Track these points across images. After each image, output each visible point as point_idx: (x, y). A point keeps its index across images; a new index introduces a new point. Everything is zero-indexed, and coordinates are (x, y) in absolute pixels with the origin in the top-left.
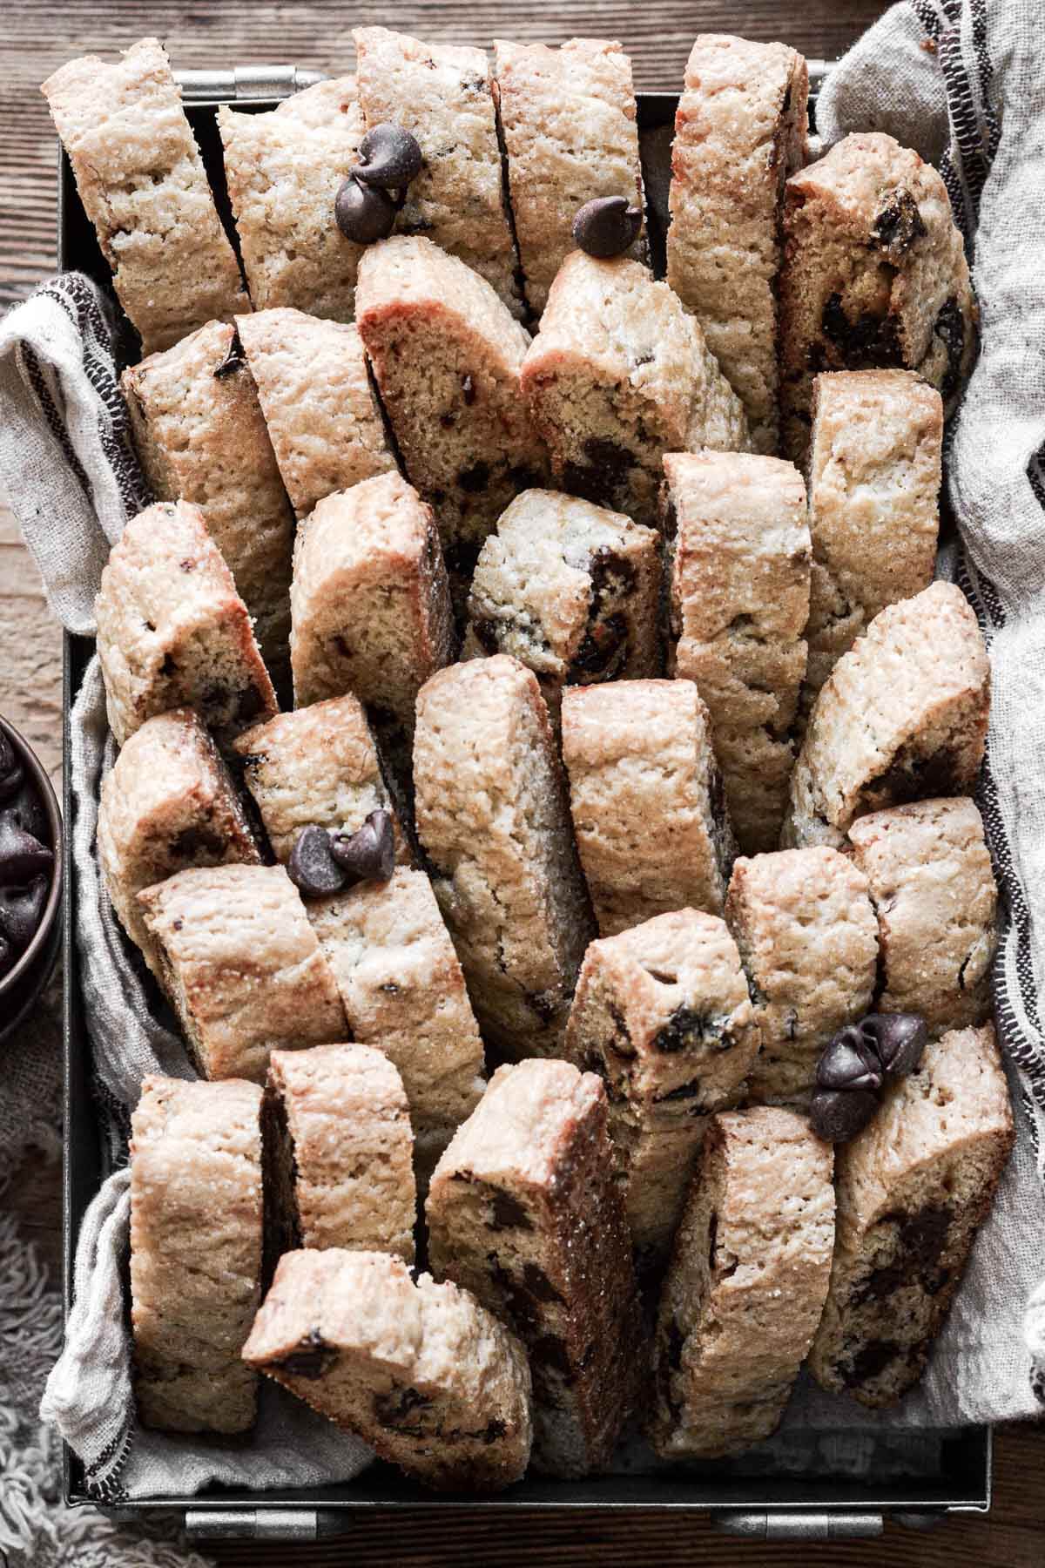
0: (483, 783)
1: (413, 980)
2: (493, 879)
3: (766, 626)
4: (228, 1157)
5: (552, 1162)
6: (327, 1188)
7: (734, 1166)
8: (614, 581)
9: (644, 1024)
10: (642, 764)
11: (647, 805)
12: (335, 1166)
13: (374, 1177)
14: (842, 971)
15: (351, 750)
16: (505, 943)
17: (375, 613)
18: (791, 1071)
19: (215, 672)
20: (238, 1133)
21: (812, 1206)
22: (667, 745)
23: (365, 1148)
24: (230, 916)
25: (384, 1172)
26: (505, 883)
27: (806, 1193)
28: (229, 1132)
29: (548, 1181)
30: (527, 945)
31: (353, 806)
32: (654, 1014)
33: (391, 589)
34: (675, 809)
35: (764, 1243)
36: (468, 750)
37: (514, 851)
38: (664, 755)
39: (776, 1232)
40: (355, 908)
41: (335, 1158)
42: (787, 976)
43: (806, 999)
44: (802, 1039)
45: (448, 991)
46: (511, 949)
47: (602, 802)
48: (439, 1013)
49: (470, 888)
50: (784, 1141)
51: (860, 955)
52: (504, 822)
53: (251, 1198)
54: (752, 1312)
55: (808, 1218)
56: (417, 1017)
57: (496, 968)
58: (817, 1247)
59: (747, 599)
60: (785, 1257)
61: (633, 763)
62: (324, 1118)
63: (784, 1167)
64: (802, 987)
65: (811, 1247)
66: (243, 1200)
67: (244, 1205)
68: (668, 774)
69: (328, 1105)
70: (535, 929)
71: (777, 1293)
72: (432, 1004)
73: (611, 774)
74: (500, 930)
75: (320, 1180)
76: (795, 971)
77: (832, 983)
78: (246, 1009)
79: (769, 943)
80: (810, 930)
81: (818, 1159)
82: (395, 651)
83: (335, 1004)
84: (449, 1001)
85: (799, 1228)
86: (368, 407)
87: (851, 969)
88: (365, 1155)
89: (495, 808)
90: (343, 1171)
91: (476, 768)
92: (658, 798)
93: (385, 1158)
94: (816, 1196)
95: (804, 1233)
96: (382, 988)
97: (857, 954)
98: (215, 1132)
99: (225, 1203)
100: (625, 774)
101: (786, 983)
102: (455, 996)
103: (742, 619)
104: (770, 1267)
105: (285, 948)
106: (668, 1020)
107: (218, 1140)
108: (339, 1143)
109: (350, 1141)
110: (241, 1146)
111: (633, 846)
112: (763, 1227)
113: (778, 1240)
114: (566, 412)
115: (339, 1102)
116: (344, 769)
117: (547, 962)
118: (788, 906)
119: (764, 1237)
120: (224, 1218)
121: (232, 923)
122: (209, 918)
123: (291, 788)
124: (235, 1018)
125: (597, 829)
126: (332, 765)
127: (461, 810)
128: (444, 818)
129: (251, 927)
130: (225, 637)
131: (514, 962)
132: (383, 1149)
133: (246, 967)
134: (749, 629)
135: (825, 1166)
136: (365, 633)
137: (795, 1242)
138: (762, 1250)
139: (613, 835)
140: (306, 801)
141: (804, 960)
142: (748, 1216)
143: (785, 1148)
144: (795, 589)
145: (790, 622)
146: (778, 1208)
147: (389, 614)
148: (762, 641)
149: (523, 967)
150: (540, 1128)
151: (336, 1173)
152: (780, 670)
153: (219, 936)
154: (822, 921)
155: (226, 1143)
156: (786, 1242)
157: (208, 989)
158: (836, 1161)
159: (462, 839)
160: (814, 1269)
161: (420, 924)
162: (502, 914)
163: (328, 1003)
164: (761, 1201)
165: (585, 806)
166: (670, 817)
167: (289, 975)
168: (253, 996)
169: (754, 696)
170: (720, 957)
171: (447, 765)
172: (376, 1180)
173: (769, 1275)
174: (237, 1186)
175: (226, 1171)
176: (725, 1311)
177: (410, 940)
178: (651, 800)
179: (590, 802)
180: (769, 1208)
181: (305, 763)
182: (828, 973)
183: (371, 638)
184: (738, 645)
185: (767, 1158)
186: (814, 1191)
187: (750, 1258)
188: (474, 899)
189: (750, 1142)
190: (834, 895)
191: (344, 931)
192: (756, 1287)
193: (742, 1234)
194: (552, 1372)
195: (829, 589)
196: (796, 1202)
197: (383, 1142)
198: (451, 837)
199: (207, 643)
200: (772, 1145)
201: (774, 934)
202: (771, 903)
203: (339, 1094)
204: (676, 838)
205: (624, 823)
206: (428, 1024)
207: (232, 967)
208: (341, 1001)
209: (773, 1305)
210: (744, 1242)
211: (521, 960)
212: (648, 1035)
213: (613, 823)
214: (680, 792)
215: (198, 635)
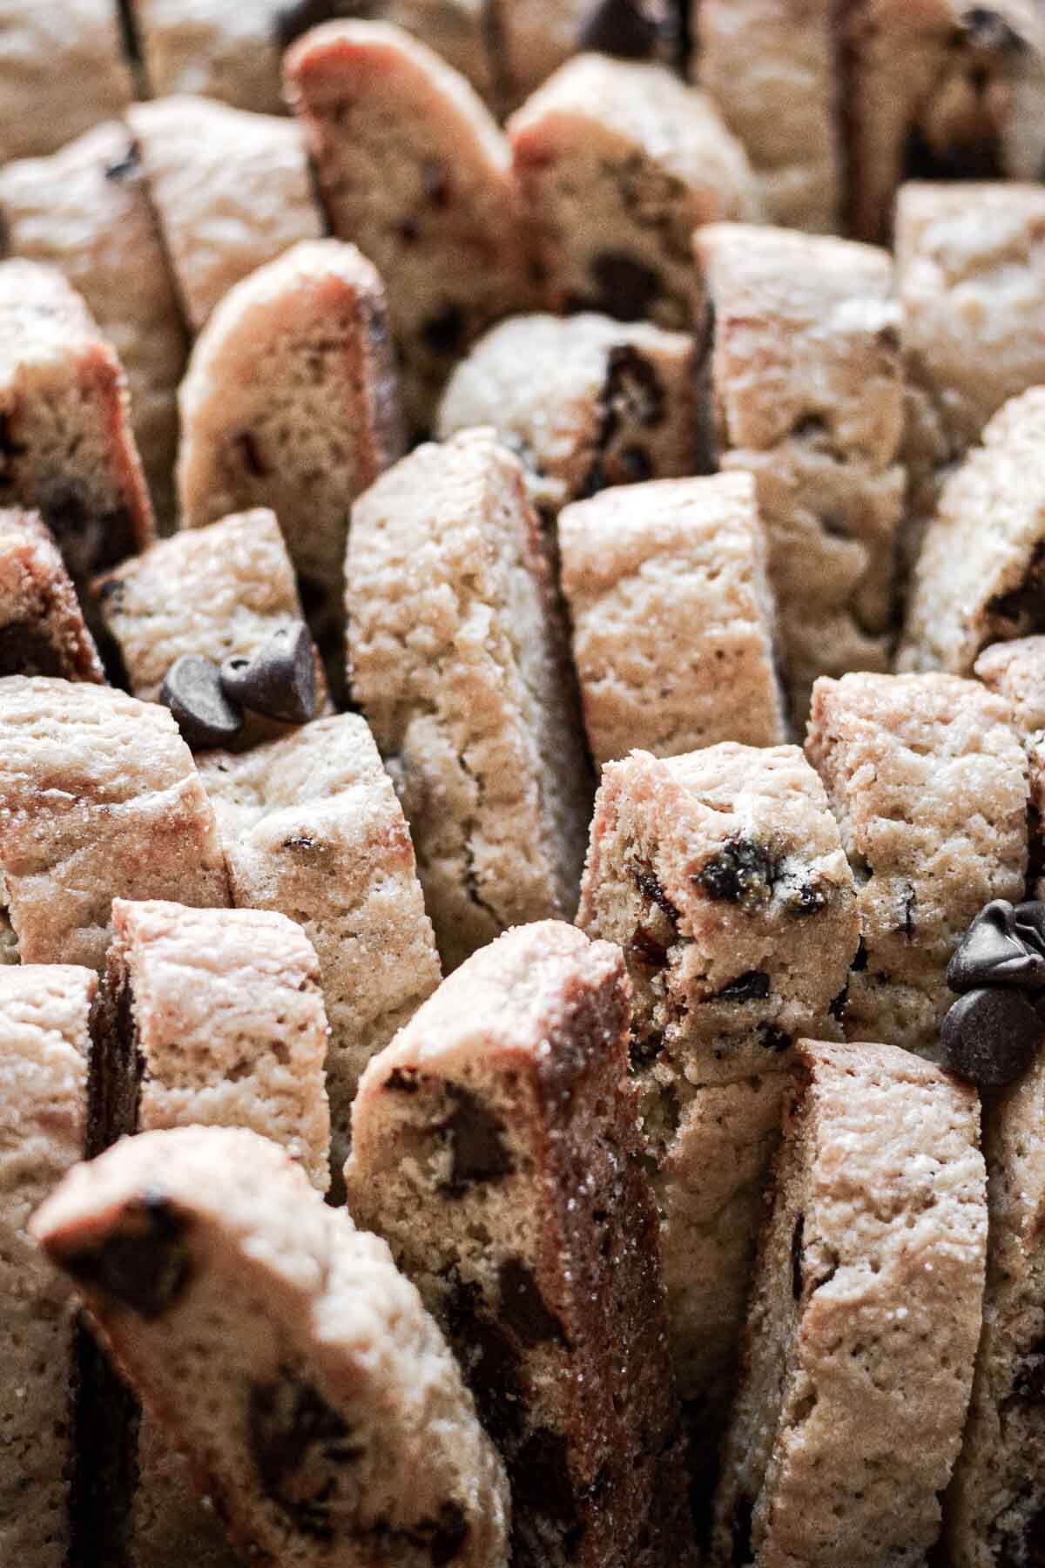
0: (444, 569)
1: (337, 835)
2: (459, 730)
3: (846, 432)
4: (35, 1031)
5: (544, 1024)
6: (189, 1092)
7: (826, 1098)
8: (634, 392)
9: (684, 849)
10: (677, 564)
11: (684, 622)
12: (203, 1053)
13: (264, 1084)
14: (978, 821)
15: (258, 555)
16: (476, 845)
17: (300, 395)
18: (910, 1001)
19: (69, 468)
20: (54, 1002)
21: (950, 1170)
22: (710, 534)
23: (251, 1024)
24: (64, 720)
25: (280, 1075)
26: (475, 737)
27: (941, 1152)
28: (39, 997)
29: (536, 1047)
30: (508, 849)
31: (257, 637)
32: (700, 837)
33: (325, 346)
34: (725, 621)
35: (877, 1227)
36: (424, 529)
37: (491, 673)
38: (705, 550)
39: (897, 1209)
40: (254, 763)
41: (203, 1035)
42: (898, 825)
43: (926, 865)
44: (925, 934)
45: (388, 865)
46: (484, 854)
47: (617, 629)
48: (373, 896)
49: (426, 754)
50: (901, 1079)
51: (1002, 796)
52: (475, 628)
53: (68, 1097)
54: (864, 1358)
55: (946, 1185)
56: (342, 901)
57: (463, 893)
58: (961, 1231)
59: (818, 388)
60: (912, 1246)
61: (664, 564)
62: (188, 971)
63: (905, 1109)
64: (921, 845)
65: (954, 1233)
66: (55, 1100)
67: (54, 1108)
68: (713, 576)
69: (195, 955)
70: (520, 822)
71: (902, 1312)
72: (363, 883)
73: (628, 587)
74: (470, 826)
75: (178, 1078)
76: (910, 821)
77: (964, 840)
78: (80, 855)
79: (867, 770)
80: (929, 761)
81: (957, 1109)
82: (326, 464)
83: (217, 872)
84: (390, 882)
85: (930, 1204)
86: (302, 186)
87: (991, 823)
88: (252, 1041)
89: (463, 612)
90: (215, 1066)
91: (433, 551)
92: (700, 605)
93: (279, 1049)
94: (956, 1159)
95: (939, 1209)
96: (287, 844)
97: (999, 796)
98: (18, 1000)
99: (26, 1101)
100: (652, 581)
101: (896, 838)
102: (398, 875)
103: (811, 421)
104: (890, 1264)
105: (146, 763)
106: (720, 846)
107: (19, 1008)
108: (210, 1015)
109: (229, 1013)
110: (56, 1017)
111: (665, 694)
112: (875, 1194)
113: (899, 1220)
114: (568, 211)
115: (212, 953)
116: (245, 586)
117: (539, 884)
118: (893, 724)
119: (879, 1217)
120: (24, 1129)
121: (68, 727)
122: (31, 720)
123: (169, 614)
124: (62, 869)
125: (611, 673)
126: (232, 579)
127: (413, 626)
128: (388, 644)
129: (97, 732)
130: (88, 408)
131: (490, 874)
132: (280, 1032)
133: (84, 788)
134: (818, 438)
135: (969, 1119)
136: (284, 435)
137: (927, 1223)
138: (878, 1238)
139: (636, 683)
140: (190, 629)
141: (922, 802)
142: (854, 1173)
143: (905, 1087)
144: (880, 382)
145: (879, 431)
146: (898, 1164)
147: (319, 394)
148: (840, 457)
149: (503, 886)
150: (522, 987)
151: (205, 1068)
152: (865, 508)
153: (45, 741)
154: (945, 749)
155: (34, 1012)
156: (911, 1224)
157: (23, 814)
158: (983, 1115)
159: (416, 675)
160: (959, 1269)
161: (349, 768)
162: (472, 791)
163: (205, 867)
164: (871, 1152)
165: (597, 643)
166: (716, 632)
167: (150, 804)
168: (92, 832)
169: (831, 545)
170: (796, 787)
171: (395, 562)
172: (268, 1091)
173: (890, 1280)
174: (46, 1073)
175: (28, 1050)
176: (820, 1355)
177: (334, 791)
178: (688, 609)
179: (602, 633)
180: (884, 1162)
181: (190, 581)
182: (956, 825)
183: (294, 442)
184: (804, 457)
185: (877, 1094)
186: (953, 1151)
187: (856, 1252)
188: (431, 770)
189: (851, 1073)
190: (960, 720)
191: (237, 793)
192: (868, 1301)
193: (843, 1209)
194: (544, 1527)
195: (930, 420)
196: (922, 1162)
197: (281, 1021)
198: (399, 674)
199: (63, 411)
200: (884, 1080)
201: (872, 756)
202: (869, 718)
203: (213, 943)
204: (728, 669)
205: (651, 657)
206: (357, 914)
207: (62, 786)
208: (226, 868)
209: (899, 1339)
210: (848, 1224)
211: (501, 875)
212: (691, 867)
213: (637, 658)
214: (732, 596)
215: (51, 397)
